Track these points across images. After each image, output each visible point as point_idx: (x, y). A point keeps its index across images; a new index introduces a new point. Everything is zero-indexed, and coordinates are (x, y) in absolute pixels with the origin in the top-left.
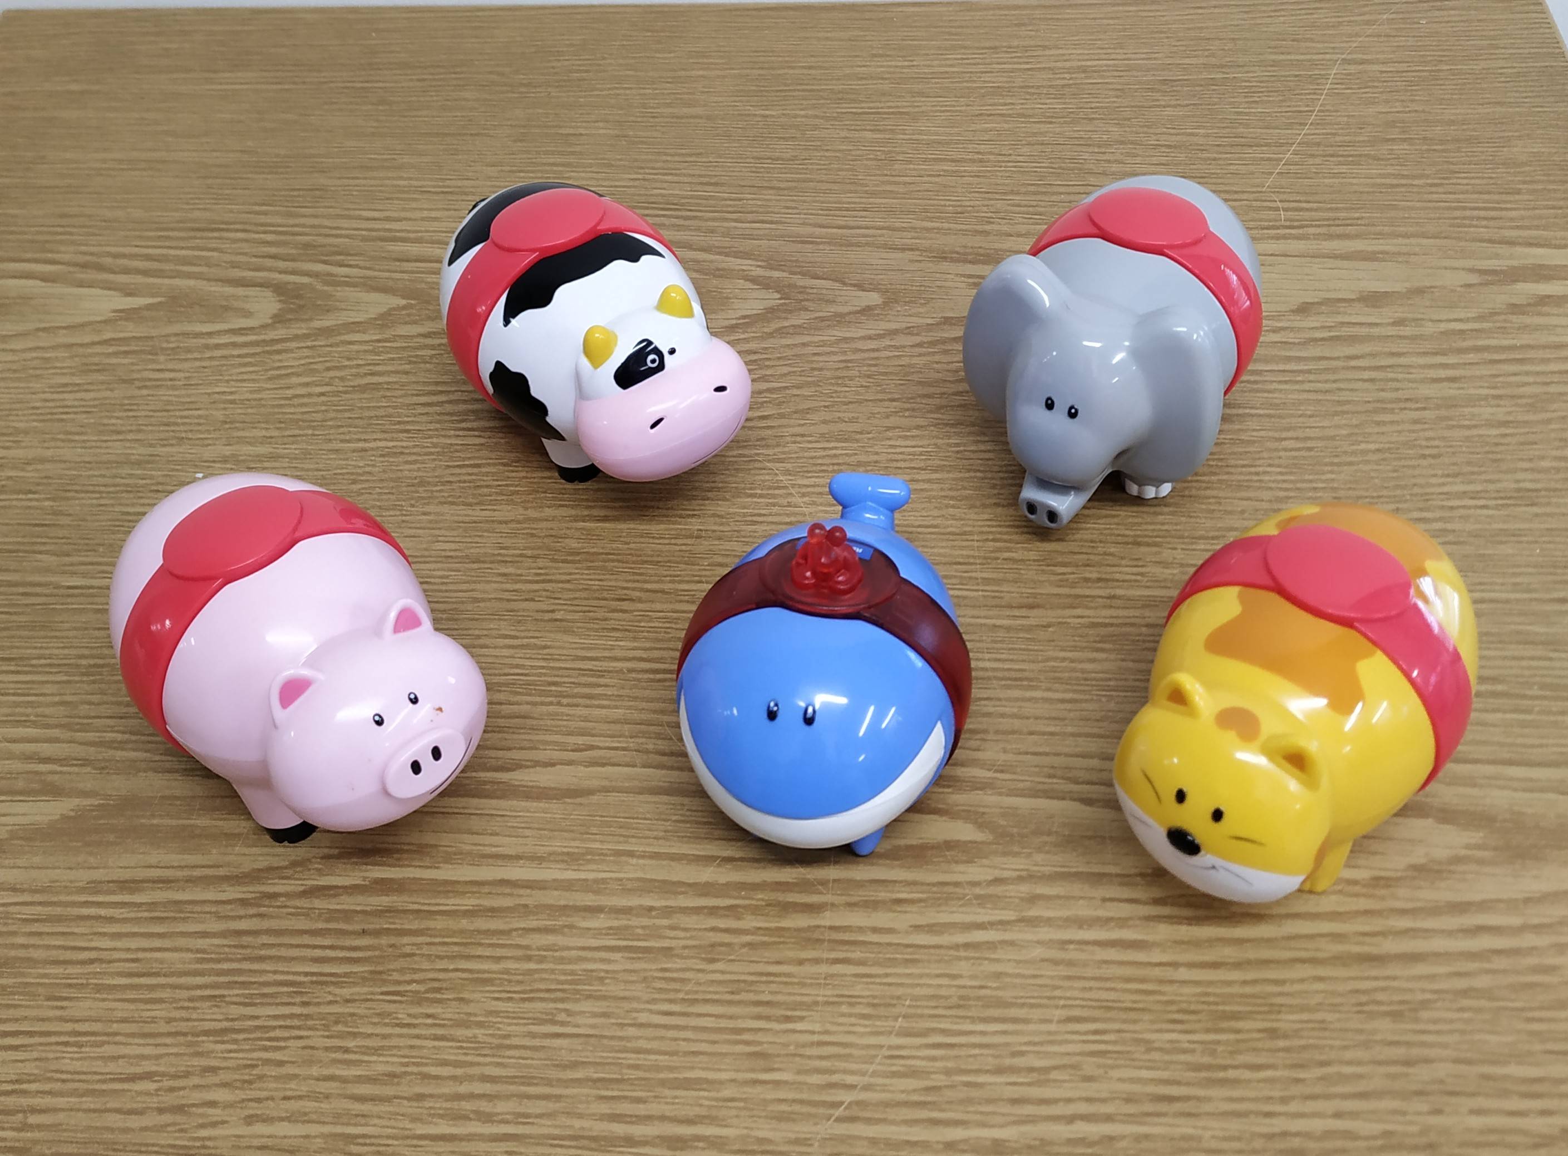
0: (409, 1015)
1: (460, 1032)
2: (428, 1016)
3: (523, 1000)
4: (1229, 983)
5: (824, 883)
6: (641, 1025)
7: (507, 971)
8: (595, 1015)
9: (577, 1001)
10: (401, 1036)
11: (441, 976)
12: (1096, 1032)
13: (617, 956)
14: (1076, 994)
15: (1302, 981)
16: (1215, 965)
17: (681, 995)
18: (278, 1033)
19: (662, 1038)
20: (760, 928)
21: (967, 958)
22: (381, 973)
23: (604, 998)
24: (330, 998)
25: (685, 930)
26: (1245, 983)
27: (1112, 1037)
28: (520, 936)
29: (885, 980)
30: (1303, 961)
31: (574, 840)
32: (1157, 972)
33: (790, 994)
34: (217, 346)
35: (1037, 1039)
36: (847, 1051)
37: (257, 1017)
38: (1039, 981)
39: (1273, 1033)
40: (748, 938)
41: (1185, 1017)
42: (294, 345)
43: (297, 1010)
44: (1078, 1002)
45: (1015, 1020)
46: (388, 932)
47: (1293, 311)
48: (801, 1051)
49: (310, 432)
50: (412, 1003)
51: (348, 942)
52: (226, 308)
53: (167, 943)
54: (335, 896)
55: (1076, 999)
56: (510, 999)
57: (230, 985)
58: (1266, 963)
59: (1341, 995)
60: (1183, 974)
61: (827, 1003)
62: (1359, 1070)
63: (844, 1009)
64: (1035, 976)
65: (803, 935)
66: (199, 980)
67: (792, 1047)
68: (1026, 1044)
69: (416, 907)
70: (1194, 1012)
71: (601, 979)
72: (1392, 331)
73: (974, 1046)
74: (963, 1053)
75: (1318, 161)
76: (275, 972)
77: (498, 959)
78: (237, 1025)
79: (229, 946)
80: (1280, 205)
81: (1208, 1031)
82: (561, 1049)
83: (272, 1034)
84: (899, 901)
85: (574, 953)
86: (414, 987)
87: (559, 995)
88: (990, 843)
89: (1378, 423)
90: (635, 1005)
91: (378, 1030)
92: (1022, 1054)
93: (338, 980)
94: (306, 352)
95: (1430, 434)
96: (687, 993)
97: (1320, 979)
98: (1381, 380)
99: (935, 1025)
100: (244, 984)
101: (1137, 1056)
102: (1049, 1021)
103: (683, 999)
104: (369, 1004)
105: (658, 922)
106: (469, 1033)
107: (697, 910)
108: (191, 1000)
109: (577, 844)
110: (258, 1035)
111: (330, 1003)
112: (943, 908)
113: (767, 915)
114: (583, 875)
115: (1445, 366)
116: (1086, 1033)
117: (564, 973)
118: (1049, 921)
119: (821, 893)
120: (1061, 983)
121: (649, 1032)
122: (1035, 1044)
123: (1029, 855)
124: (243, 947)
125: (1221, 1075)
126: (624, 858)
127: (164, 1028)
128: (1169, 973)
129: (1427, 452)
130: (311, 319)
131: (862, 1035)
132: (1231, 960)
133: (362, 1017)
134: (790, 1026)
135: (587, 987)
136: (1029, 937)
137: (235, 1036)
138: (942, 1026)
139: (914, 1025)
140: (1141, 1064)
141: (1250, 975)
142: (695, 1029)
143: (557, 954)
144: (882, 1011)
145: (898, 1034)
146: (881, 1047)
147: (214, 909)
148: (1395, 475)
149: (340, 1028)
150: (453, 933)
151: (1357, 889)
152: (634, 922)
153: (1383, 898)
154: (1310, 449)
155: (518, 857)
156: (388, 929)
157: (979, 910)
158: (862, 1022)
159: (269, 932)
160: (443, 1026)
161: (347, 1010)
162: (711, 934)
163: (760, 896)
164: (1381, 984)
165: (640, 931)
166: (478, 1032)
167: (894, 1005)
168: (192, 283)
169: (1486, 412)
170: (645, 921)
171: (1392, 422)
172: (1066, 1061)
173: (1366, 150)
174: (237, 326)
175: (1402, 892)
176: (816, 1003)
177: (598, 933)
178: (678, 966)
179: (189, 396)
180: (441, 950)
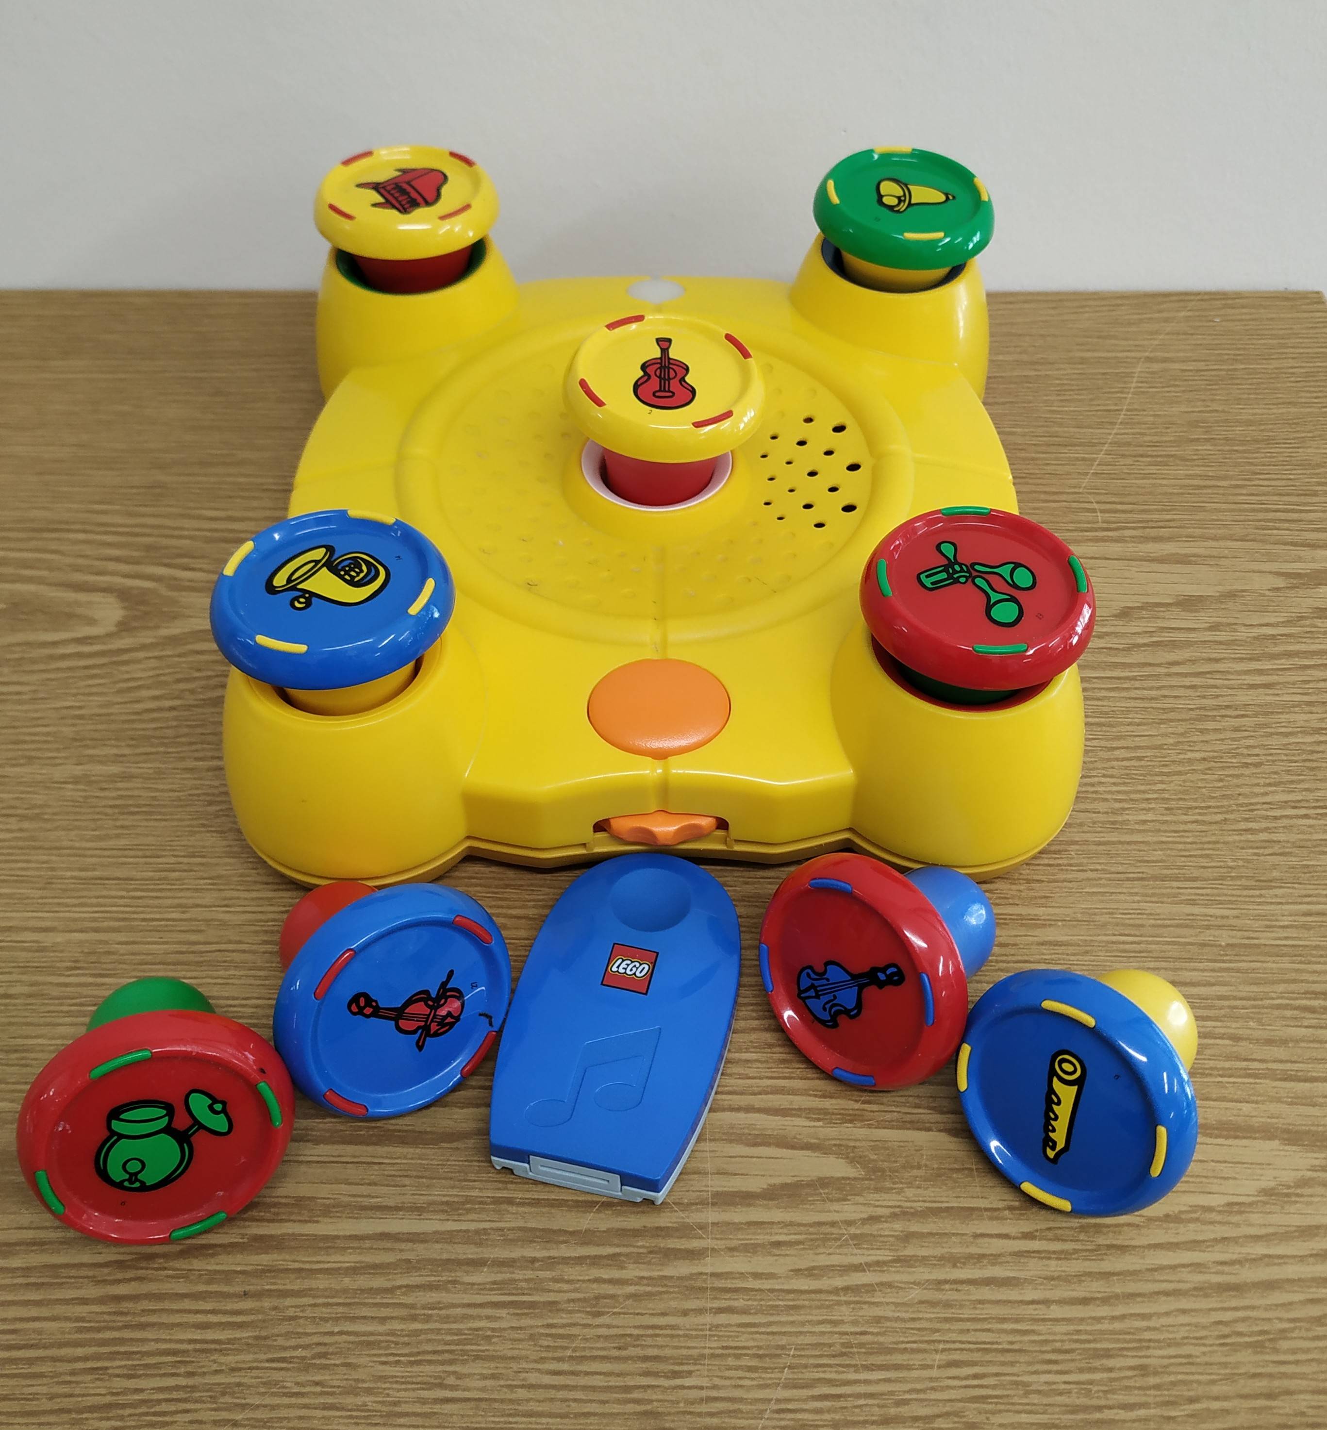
0: (297, 1384)
1: (349, 1400)
2: (317, 1384)
3: (412, 1363)
4: (1099, 1320)
5: (702, 1227)
6: (531, 1387)
7: (392, 1333)
8: (484, 1377)
9: (464, 1362)
10: (290, 1406)
11: (327, 1339)
12: (975, 1376)
13: (503, 1312)
14: (954, 1336)
15: (1167, 1314)
16: (1085, 1301)
17: (569, 1353)
18: (164, 1407)
19: (552, 1400)
20: (643, 1278)
21: (848, 1303)
22: (266, 1338)
23: (492, 1358)
24: (215, 1367)
25: (568, 1282)
26: (1113, 1318)
27: (991, 1381)
28: (404, 1294)
29: (769, 1330)
30: (1167, 1294)
31: (453, 1188)
32: (1030, 1310)
33: (676, 1348)
34: (63, 657)
35: (918, 1386)
36: (736, 1406)
37: (142, 1390)
38: (917, 1325)
39: (1144, 1370)
40: (631, 1289)
41: (1060, 1357)
42: (141, 655)
43: (182, 1381)
44: (957, 1346)
45: (897, 1367)
46: (269, 1293)
47: (1115, 616)
48: (691, 1409)
49: (162, 749)
50: (299, 1370)
51: (230, 1306)
52: (70, 616)
53: (44, 1312)
54: (213, 1255)
55: (954, 1342)
56: (398, 1362)
57: (112, 1356)
58: (1132, 1296)
59: (1204, 1328)
60: (1056, 1312)
61: (713, 1356)
62: (1226, 1404)
63: (731, 1361)
64: (913, 1320)
65: (687, 1283)
66: (80, 1352)
67: (682, 1405)
68: (910, 1391)
69: (297, 1265)
70: (1067, 1352)
71: (488, 1338)
72: (1208, 636)
73: (859, 1396)
74: (849, 1404)
75: (1129, 461)
76: (157, 1341)
77: (383, 1320)
78: (121, 1399)
79: (109, 1313)
80: (1096, 506)
81: (1081, 1371)
82: (452, 1415)
83: (157, 1409)
84: (778, 1244)
85: (459, 1311)
86: (299, 1353)
87: (447, 1356)
88: (863, 1179)
89: (1202, 731)
90: (524, 1365)
91: (268, 1401)
92: (906, 1402)
93: (222, 1347)
94: (153, 663)
95: (1251, 742)
96: (574, 1350)
97: (1184, 1312)
98: (1201, 687)
99: (822, 1375)
100: (128, 1355)
101: (1016, 1400)
102: (931, 1367)
103: (571, 1357)
104: (255, 1373)
105: (542, 1274)
106: (359, 1400)
107: (580, 1260)
108: (73, 1373)
109: (454, 1192)
110: (144, 1409)
111: (216, 1372)
112: (821, 1250)
113: (649, 1263)
114: (464, 1226)
115: (1261, 672)
116: (966, 1378)
117: (450, 1332)
118: (924, 1260)
119: (701, 1238)
120: (938, 1326)
121: (540, 1394)
122: (918, 1391)
123: (900, 1191)
124: (122, 1313)
125: (1098, 1416)
126: (504, 1207)
127: (48, 1405)
128: (1041, 1311)
129: (1249, 760)
130: (157, 627)
131: (749, 1388)
132: (1099, 1295)
133: (249, 1387)
134: (678, 1382)
135: (474, 1347)
136: (905, 1278)
137: (120, 1412)
138: (828, 1376)
139: (800, 1376)
140: (1020, 1408)
141: (1120, 1310)
142: (585, 1388)
143: (443, 1312)
144: (767, 1363)
145: (786, 1387)
146: (770, 1400)
147: (90, 1273)
148: (1221, 784)
149: (228, 1399)
150: (336, 1293)
151: (1214, 1216)
152: (519, 1275)
153: (1237, 1225)
154: (1140, 759)
155: (397, 1209)
156: (271, 1290)
157: (856, 1251)
158: (748, 1375)
159: (149, 1296)
160: (332, 1394)
161: (233, 1380)
162: (595, 1286)
163: (640, 1243)
164: (1240, 1314)
165: (524, 1285)
166: (368, 1399)
167: (779, 1356)
168: (32, 588)
169: (1301, 718)
170: (530, 1274)
171: (1216, 730)
172: (948, 1408)
173: (1173, 451)
174: (79, 635)
175: (1255, 1218)
176: (703, 1356)
177: (482, 1288)
178: (564, 1321)
179: (36, 711)
180: (325, 1312)
